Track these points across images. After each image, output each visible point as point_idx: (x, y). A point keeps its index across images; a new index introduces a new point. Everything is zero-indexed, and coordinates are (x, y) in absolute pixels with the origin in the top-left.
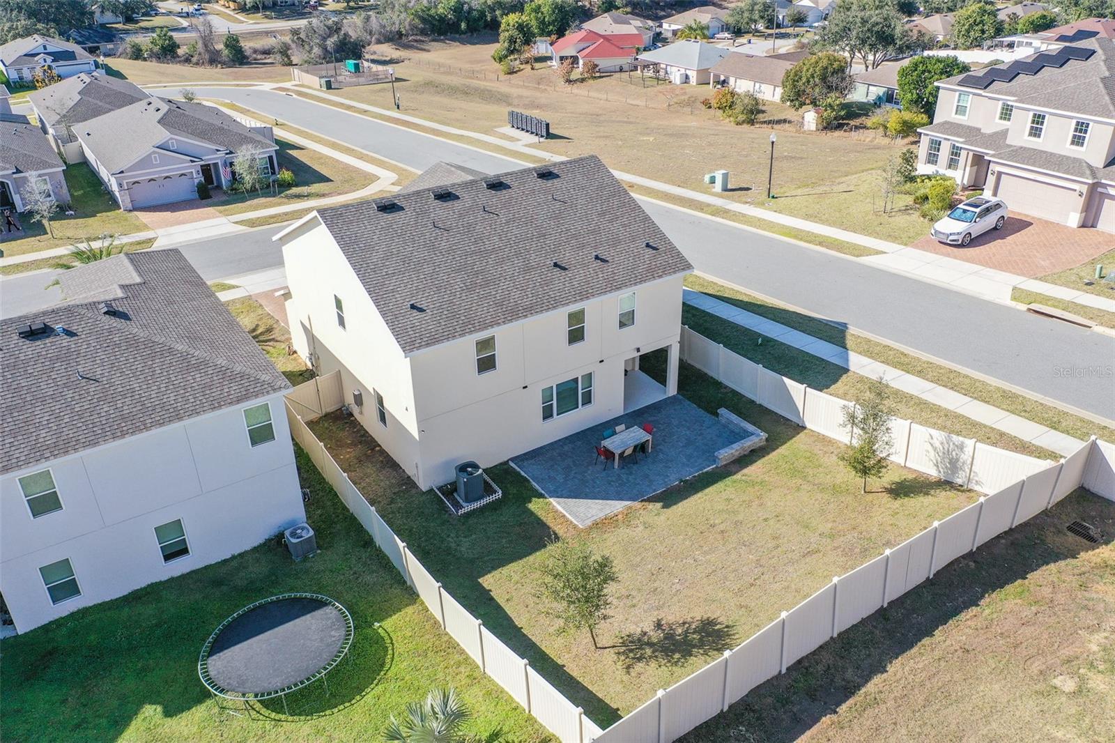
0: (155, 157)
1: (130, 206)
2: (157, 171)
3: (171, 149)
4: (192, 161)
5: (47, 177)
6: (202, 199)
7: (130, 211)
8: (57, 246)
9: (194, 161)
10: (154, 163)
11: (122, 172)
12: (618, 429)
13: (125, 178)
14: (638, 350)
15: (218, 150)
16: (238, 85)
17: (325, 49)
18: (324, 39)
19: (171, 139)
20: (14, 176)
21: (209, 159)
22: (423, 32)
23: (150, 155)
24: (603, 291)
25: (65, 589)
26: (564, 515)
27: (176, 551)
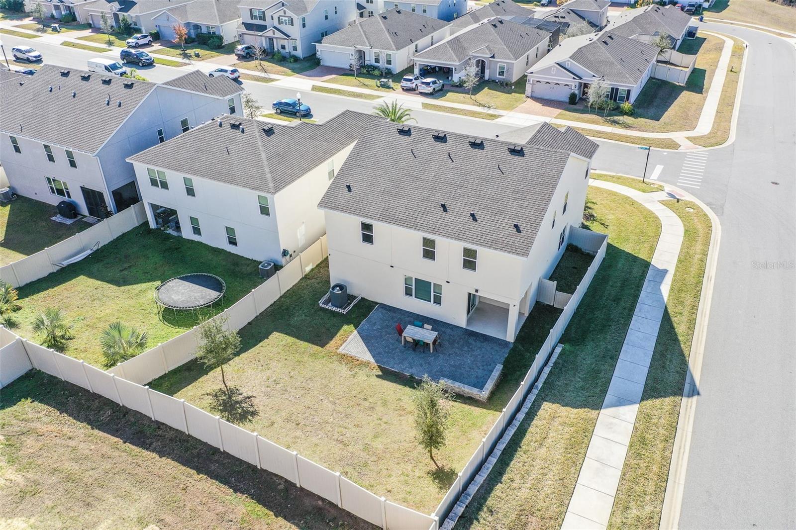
0: (554, 69)
1: (530, 95)
2: (554, 79)
3: (566, 67)
4: (574, 78)
5: (505, 64)
6: (570, 104)
7: (528, 97)
9: (575, 79)
10: (552, 73)
11: (532, 73)
12: (426, 326)
13: (533, 77)
14: (477, 291)
15: (594, 76)
16: (780, 34)
19: (568, 61)
20: (490, 59)
21: (586, 79)
23: (552, 67)
24: (448, 235)
25: (197, 231)
26: (345, 341)
27: (233, 242)
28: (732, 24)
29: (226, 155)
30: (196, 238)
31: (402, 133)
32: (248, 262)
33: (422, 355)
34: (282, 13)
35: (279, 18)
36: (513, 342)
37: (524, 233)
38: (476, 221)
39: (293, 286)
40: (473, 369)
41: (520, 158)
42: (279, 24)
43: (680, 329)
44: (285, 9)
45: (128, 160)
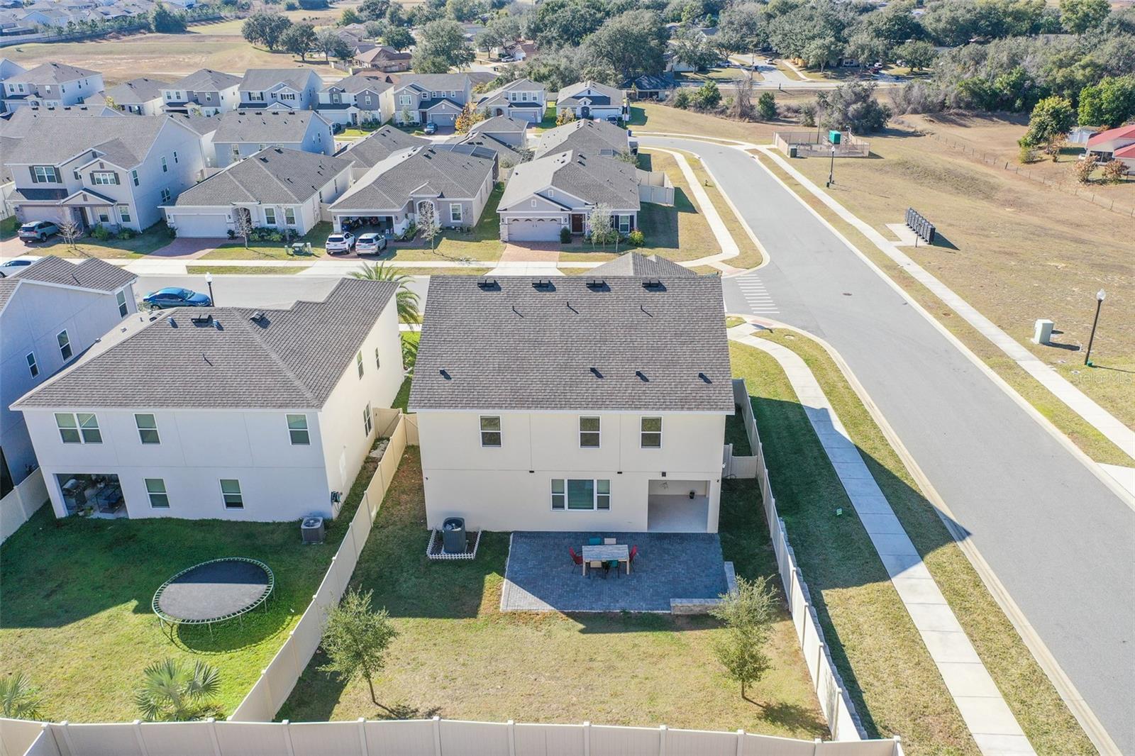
0: (534, 202)
1: (506, 239)
2: (533, 214)
3: (549, 197)
4: (562, 210)
5: (460, 204)
6: (563, 243)
7: (506, 242)
8: (435, 260)
9: (564, 210)
10: (532, 206)
11: (506, 210)
12: (607, 540)
13: (507, 215)
14: (664, 474)
15: (586, 204)
17: (845, 115)
18: (848, 104)
19: (551, 189)
20: (438, 199)
21: (578, 210)
22: (969, 106)
23: (531, 199)
24: (620, 406)
25: (159, 500)
26: (500, 595)
27: (234, 502)
28: (665, 136)
29: (206, 367)
30: (159, 513)
31: (486, 288)
32: (270, 528)
33: (620, 581)
34: (97, 167)
35: (92, 175)
36: (717, 532)
37: (715, 382)
38: (647, 381)
39: (366, 544)
40: (694, 579)
41: (662, 293)
42: (94, 183)
43: (889, 465)
44: (102, 160)
45: (12, 408)
